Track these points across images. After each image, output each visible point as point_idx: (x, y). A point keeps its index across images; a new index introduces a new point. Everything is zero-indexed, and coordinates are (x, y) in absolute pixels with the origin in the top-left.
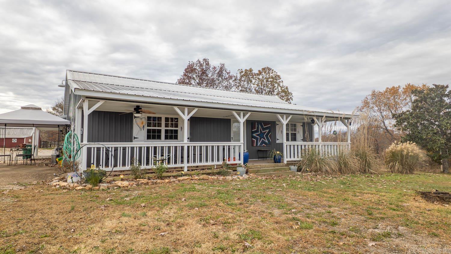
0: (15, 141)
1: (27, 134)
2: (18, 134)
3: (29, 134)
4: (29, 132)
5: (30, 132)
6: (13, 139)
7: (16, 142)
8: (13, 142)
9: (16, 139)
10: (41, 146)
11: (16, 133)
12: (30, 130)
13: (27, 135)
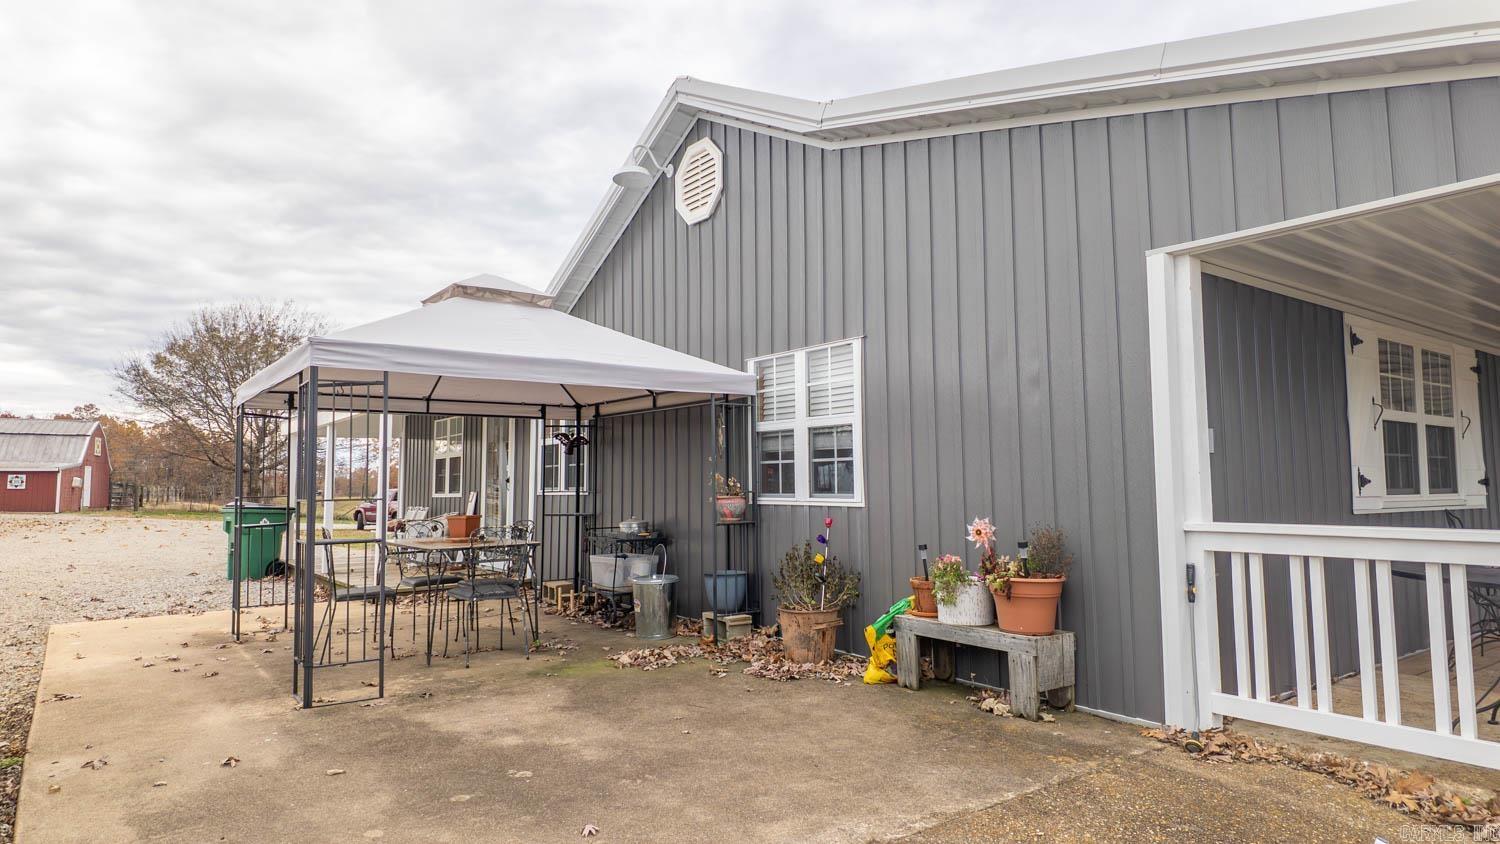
0: (16, 483)
1: (62, 457)
2: (24, 457)
3: (69, 455)
4: (72, 446)
5: (75, 449)
6: (10, 477)
7: (23, 487)
8: (9, 487)
9: (24, 477)
10: (110, 502)
11: (17, 453)
12: (74, 440)
13: (64, 461)
